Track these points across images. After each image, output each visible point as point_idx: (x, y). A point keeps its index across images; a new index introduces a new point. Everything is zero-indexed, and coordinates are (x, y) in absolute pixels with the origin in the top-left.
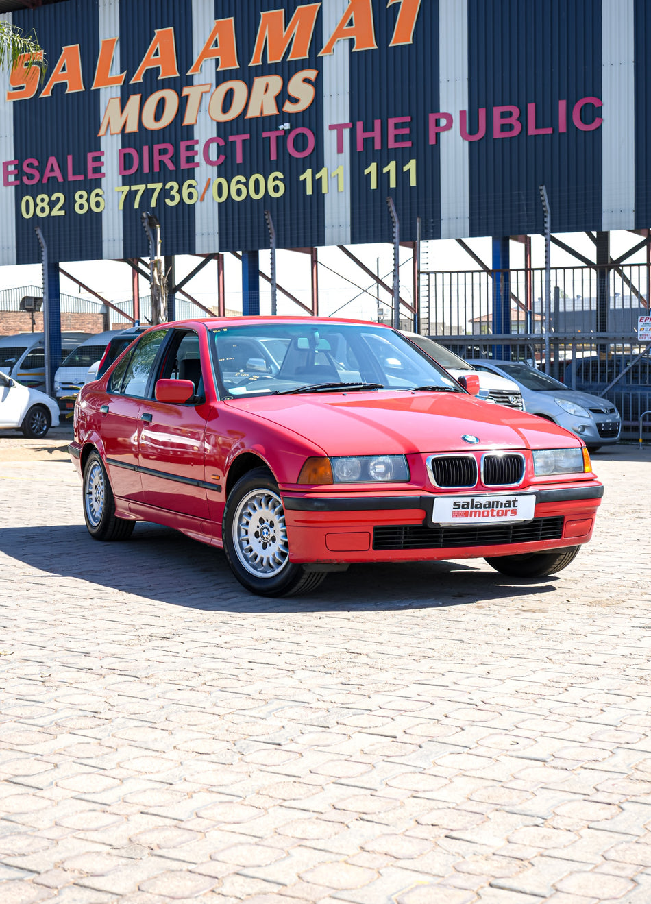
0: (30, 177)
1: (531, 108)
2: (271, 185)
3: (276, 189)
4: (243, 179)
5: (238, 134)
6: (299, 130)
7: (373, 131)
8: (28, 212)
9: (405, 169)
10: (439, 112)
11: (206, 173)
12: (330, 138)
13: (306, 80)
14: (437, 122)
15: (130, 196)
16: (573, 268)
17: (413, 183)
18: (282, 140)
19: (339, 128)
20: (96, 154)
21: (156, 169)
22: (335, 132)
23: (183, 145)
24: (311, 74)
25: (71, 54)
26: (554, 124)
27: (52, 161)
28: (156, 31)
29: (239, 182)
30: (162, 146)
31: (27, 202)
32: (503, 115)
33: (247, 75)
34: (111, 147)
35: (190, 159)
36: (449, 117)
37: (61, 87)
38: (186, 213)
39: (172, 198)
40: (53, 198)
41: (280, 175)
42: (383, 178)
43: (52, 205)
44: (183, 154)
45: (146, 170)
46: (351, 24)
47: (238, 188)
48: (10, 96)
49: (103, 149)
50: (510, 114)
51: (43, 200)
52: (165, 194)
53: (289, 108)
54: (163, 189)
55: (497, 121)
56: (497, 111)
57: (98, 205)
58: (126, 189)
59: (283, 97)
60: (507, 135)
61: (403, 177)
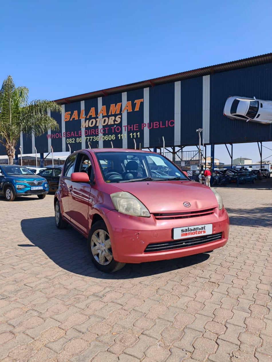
0: (68, 135)
1: (161, 122)
2: (113, 137)
3: (114, 138)
4: (107, 136)
5: (107, 127)
6: (118, 127)
7: (131, 127)
8: (68, 142)
9: (137, 134)
10: (143, 123)
11: (101, 135)
12: (123, 128)
13: (119, 117)
14: (143, 125)
15: (87, 139)
16: (167, 152)
17: (139, 137)
18: (115, 129)
19: (125, 126)
20: (80, 131)
21: (92, 134)
22: (124, 127)
23: (96, 130)
24: (120, 116)
25: (76, 112)
26: (165, 125)
27: (72, 132)
28: (91, 108)
29: (107, 137)
30: (93, 130)
31: (68, 140)
32: (156, 124)
33: (108, 116)
34: (83, 130)
35: (98, 132)
36: (145, 124)
37: (74, 119)
38: (97, 142)
39: (94, 140)
40: (73, 139)
41: (114, 135)
42: (133, 136)
43: (72, 141)
44: (97, 131)
45: (90, 134)
46: (127, 107)
47: (107, 138)
48: (64, 120)
49: (82, 130)
50: (157, 123)
51: (71, 140)
52: (93, 139)
53: (116, 123)
54: (93, 138)
55: (155, 125)
56: (154, 123)
57: (81, 141)
58: (86, 138)
59: (115, 121)
60: (156, 127)
61: (137, 136)
